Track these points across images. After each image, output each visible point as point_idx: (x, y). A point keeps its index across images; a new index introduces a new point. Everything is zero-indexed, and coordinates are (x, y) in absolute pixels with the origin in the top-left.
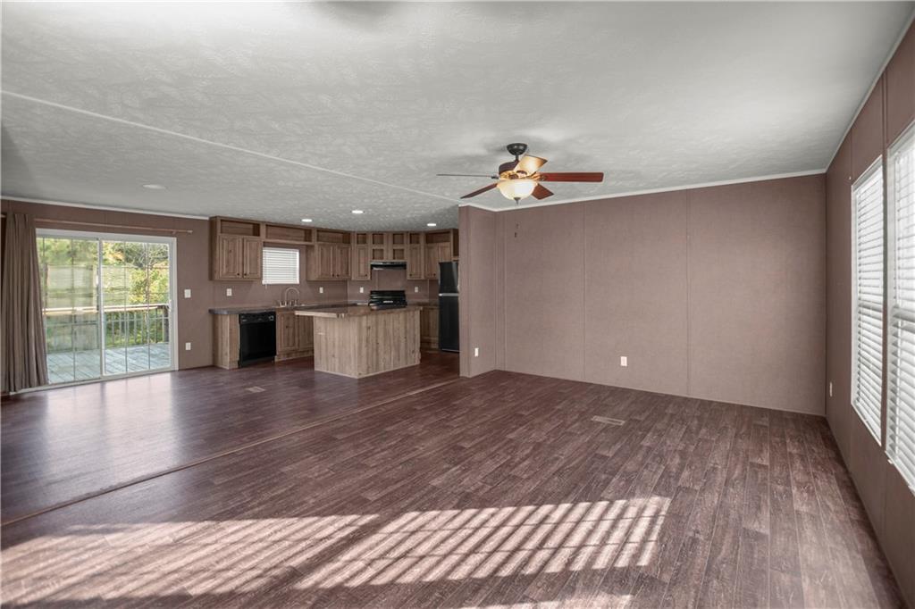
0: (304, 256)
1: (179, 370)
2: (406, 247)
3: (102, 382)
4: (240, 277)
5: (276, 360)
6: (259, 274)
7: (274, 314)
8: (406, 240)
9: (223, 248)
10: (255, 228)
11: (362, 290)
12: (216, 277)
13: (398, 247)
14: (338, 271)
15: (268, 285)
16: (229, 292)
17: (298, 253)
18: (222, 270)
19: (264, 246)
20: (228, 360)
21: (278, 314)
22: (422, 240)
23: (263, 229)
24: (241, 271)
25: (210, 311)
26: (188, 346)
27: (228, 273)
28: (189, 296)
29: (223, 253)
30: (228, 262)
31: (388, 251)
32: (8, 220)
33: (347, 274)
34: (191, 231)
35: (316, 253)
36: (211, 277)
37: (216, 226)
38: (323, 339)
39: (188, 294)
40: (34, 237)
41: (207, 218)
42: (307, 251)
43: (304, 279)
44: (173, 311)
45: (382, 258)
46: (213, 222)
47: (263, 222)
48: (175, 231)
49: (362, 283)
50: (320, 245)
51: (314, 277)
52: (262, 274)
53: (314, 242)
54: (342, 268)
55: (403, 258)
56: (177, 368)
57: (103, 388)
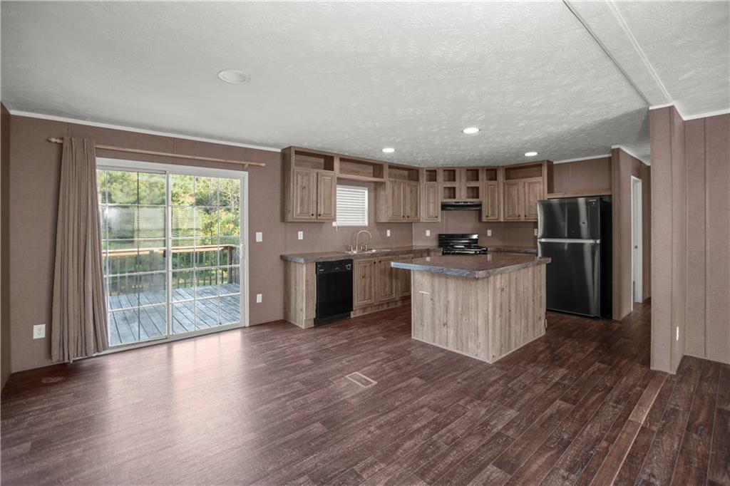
0: (373, 194)
1: (250, 326)
2: (482, 183)
3: (169, 342)
4: (314, 217)
5: (352, 316)
6: (333, 215)
7: (350, 261)
8: (483, 176)
9: (297, 183)
10: (327, 161)
11: (428, 233)
12: (290, 218)
13: (474, 184)
14: (408, 212)
15: (338, 227)
16: (301, 235)
17: (366, 192)
18: (296, 211)
19: (338, 183)
20: (304, 318)
21: (355, 262)
22: (501, 176)
23: (337, 164)
24: (315, 210)
25: (282, 257)
26: (259, 298)
27: (302, 213)
28: (261, 240)
29: (297, 190)
30: (302, 200)
31: (460, 189)
32: (65, 146)
33: (417, 215)
34: (263, 165)
35: (388, 191)
36: (283, 218)
37: (289, 158)
38: (428, 301)
39: (259, 237)
40: (94, 167)
41: (279, 150)
42: (376, 189)
43: (373, 221)
44: (243, 257)
45: (454, 198)
46: (285, 155)
47: (337, 155)
48: (247, 164)
49: (428, 225)
50: (391, 182)
51: (383, 218)
52: (335, 215)
53: (386, 179)
54: (411, 209)
55: (478, 197)
56: (248, 325)
57: (170, 349)
